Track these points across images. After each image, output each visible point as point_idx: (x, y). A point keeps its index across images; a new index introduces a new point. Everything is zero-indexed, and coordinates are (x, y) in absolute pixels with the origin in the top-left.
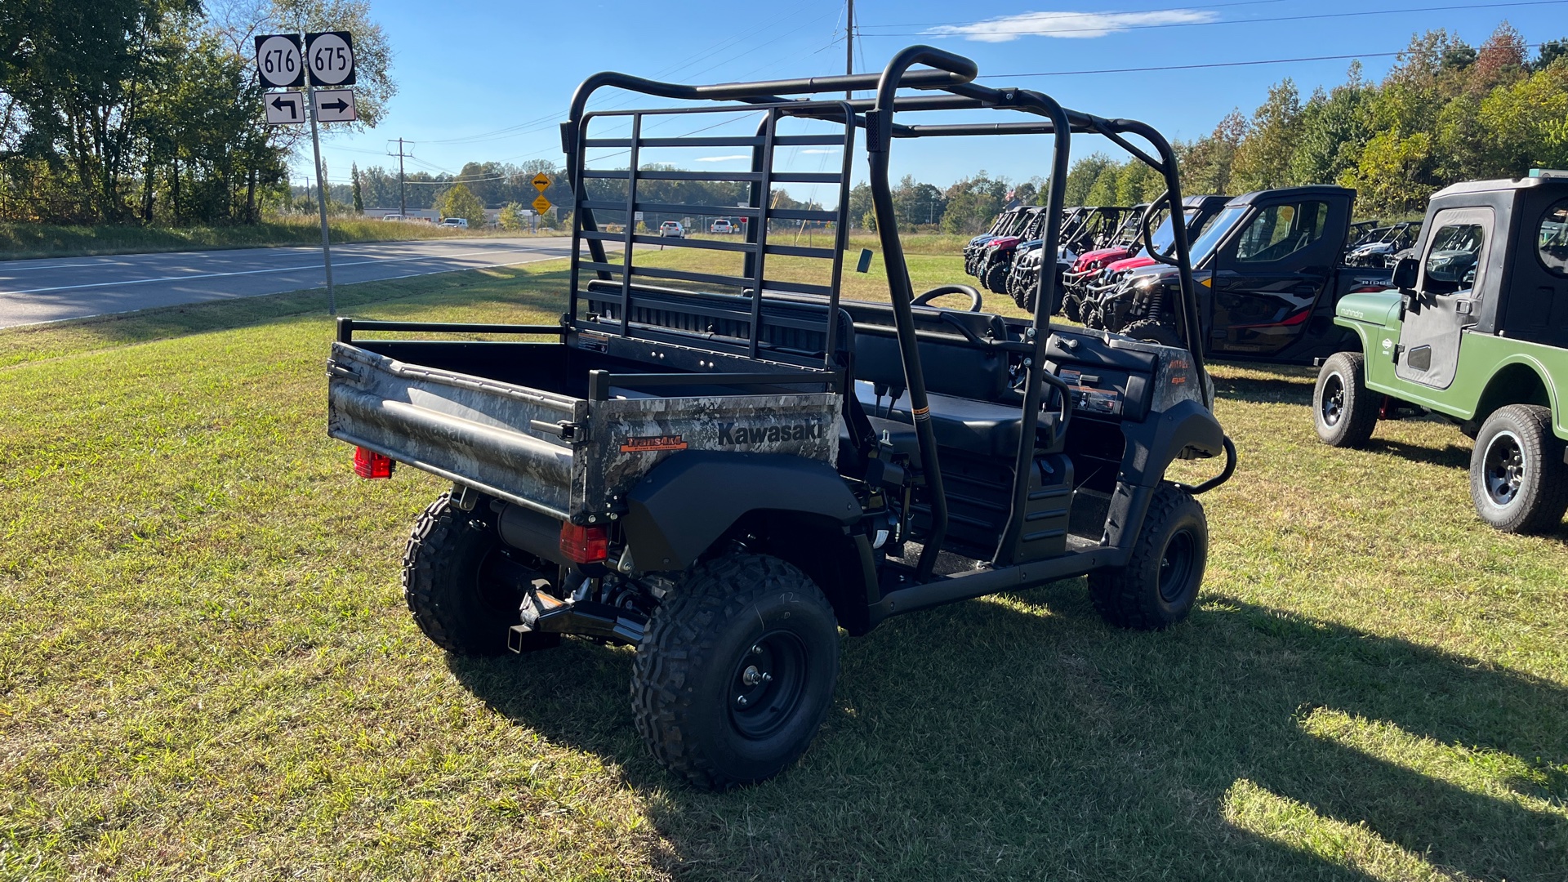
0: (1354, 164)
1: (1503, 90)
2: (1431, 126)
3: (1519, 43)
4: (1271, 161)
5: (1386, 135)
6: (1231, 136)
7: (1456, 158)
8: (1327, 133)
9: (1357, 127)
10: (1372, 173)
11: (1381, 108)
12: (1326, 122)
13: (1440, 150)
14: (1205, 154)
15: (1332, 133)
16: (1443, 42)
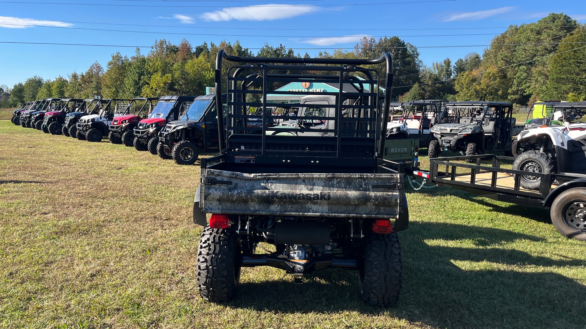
0: (148, 84)
1: (190, 61)
2: (171, 71)
3: (189, 46)
4: (117, 81)
5: (157, 74)
6: (96, 72)
7: (181, 83)
8: (136, 72)
9: (146, 71)
10: (154, 87)
11: (154, 65)
12: (135, 69)
13: (176, 80)
14: (89, 78)
15: (138, 73)
16: (165, 44)
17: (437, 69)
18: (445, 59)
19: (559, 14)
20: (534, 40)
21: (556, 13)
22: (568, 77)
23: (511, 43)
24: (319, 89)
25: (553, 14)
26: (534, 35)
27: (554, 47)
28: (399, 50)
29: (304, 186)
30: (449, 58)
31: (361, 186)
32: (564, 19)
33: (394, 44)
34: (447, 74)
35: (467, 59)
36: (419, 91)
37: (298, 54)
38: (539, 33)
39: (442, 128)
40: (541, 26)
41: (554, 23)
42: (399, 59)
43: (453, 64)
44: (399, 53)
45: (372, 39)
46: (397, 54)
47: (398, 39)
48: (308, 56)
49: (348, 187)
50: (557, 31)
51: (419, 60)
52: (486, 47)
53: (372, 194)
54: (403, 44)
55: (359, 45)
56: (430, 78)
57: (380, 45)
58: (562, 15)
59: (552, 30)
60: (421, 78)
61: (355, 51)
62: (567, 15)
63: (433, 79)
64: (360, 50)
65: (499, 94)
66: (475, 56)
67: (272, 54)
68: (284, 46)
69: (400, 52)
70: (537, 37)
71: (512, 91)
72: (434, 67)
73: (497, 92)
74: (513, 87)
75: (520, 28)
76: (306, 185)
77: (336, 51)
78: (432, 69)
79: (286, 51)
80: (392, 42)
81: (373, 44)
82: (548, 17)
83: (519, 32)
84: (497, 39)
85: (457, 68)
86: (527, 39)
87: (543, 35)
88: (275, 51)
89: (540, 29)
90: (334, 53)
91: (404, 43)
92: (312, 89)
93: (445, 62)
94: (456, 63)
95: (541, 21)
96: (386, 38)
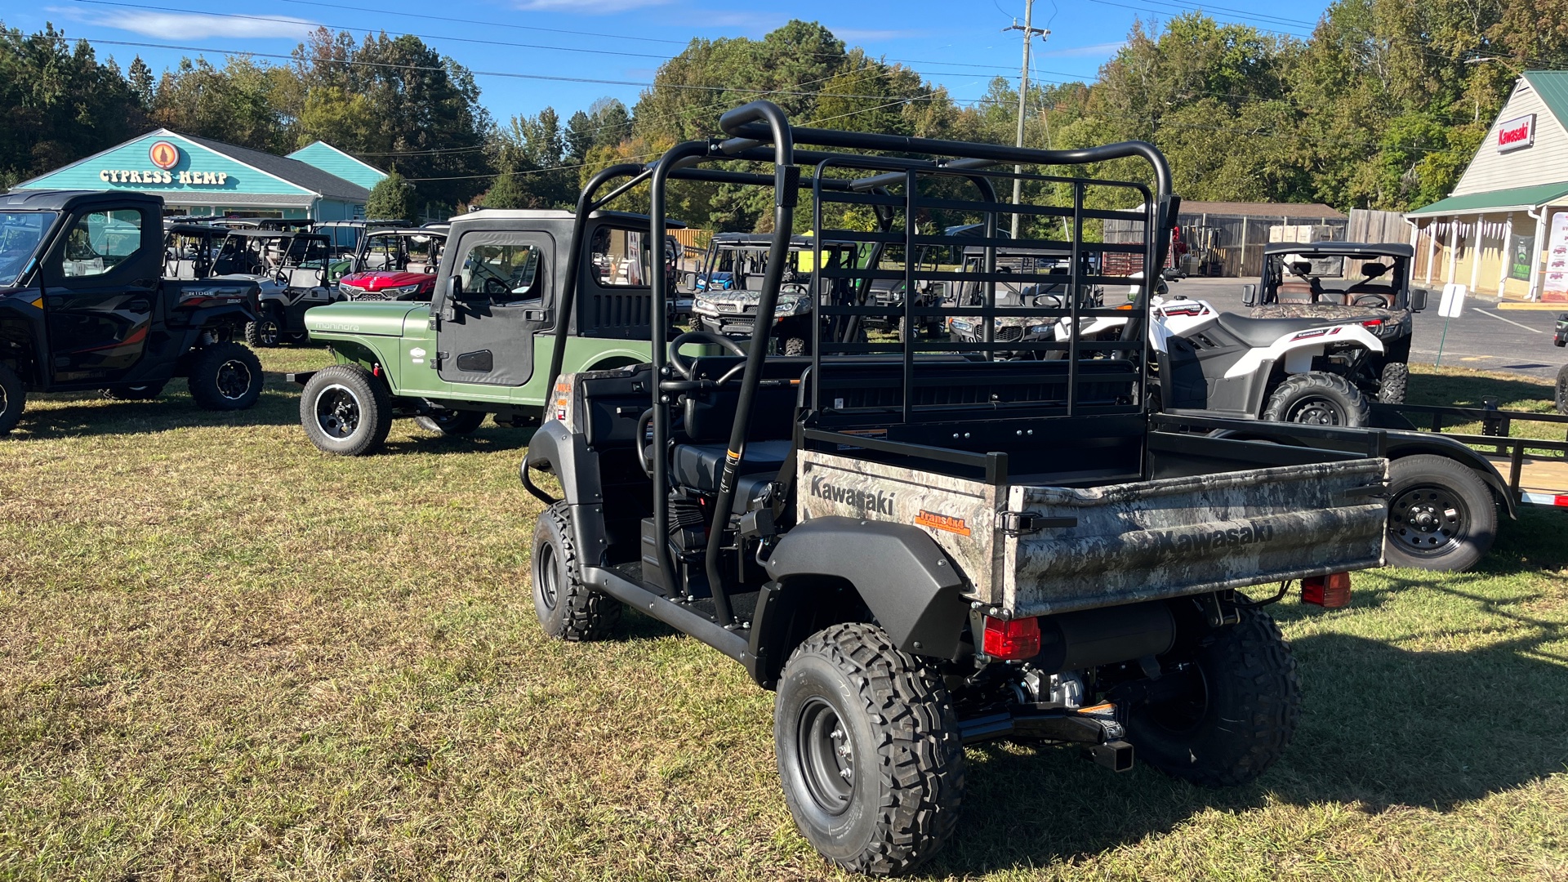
17: (525, 135)
18: (544, 110)
19: (810, 23)
20: (760, 82)
21: (802, 21)
22: (842, 174)
23: (701, 82)
24: (213, 174)
25: (797, 21)
26: (759, 70)
27: (801, 102)
28: (423, 74)
29: (1208, 509)
30: (553, 108)
31: (1314, 496)
32: (821, 36)
33: (408, 57)
34: (552, 150)
35: (595, 114)
36: (513, 192)
37: (109, 58)
38: (770, 65)
39: (721, 302)
40: (772, 49)
41: (799, 43)
42: (425, 99)
43: (563, 124)
44: (424, 84)
45: (342, 36)
46: (419, 87)
47: (418, 44)
48: (144, 66)
49: (1290, 500)
50: (807, 63)
51: (478, 107)
52: (645, 88)
53: (1342, 512)
54: (433, 60)
55: (307, 48)
56: (509, 158)
57: (367, 56)
58: (815, 27)
59: (797, 60)
60: (487, 157)
61: (293, 66)
62: (826, 28)
63: (517, 159)
64: (311, 65)
65: (682, 208)
66: (614, 107)
67: (18, 54)
68: (62, 32)
69: (427, 80)
70: (766, 74)
71: (718, 201)
72: (517, 128)
73: (679, 201)
74: (721, 193)
75: (715, 48)
76: (1211, 505)
77: (232, 59)
78: (511, 134)
79: (66, 47)
80: (402, 50)
81: (349, 51)
82: (786, 28)
83: (713, 56)
84: (668, 71)
85: (573, 136)
86: (745, 76)
87: (779, 71)
88: (31, 45)
89: (772, 55)
90: (227, 65)
91: (435, 57)
92: (188, 173)
93: (543, 115)
94: (569, 122)
95: (771, 36)
96: (383, 38)
